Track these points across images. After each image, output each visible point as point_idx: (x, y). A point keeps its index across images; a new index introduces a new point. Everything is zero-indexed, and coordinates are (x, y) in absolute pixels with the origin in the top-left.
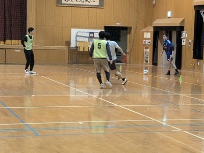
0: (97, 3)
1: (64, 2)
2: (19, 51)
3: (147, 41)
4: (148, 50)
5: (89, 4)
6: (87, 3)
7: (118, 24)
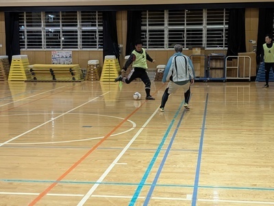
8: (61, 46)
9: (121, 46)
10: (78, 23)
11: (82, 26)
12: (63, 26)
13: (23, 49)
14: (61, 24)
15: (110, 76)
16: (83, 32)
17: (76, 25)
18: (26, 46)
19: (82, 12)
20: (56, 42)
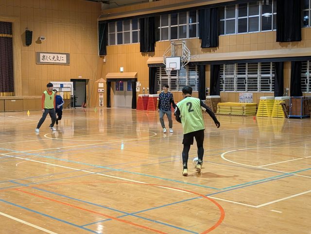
0: (65, 61)
1: (41, 61)
2: (15, 101)
3: (101, 90)
4: (102, 97)
5: (59, 62)
6: (58, 61)
7: (80, 77)
8: (246, 89)
9: (287, 89)
10: (258, 72)
11: (262, 73)
12: (248, 74)
13: (222, 92)
14: (247, 72)
15: (278, 113)
16: (262, 78)
17: (257, 73)
18: (224, 89)
19: (262, 63)
20: (242, 86)
